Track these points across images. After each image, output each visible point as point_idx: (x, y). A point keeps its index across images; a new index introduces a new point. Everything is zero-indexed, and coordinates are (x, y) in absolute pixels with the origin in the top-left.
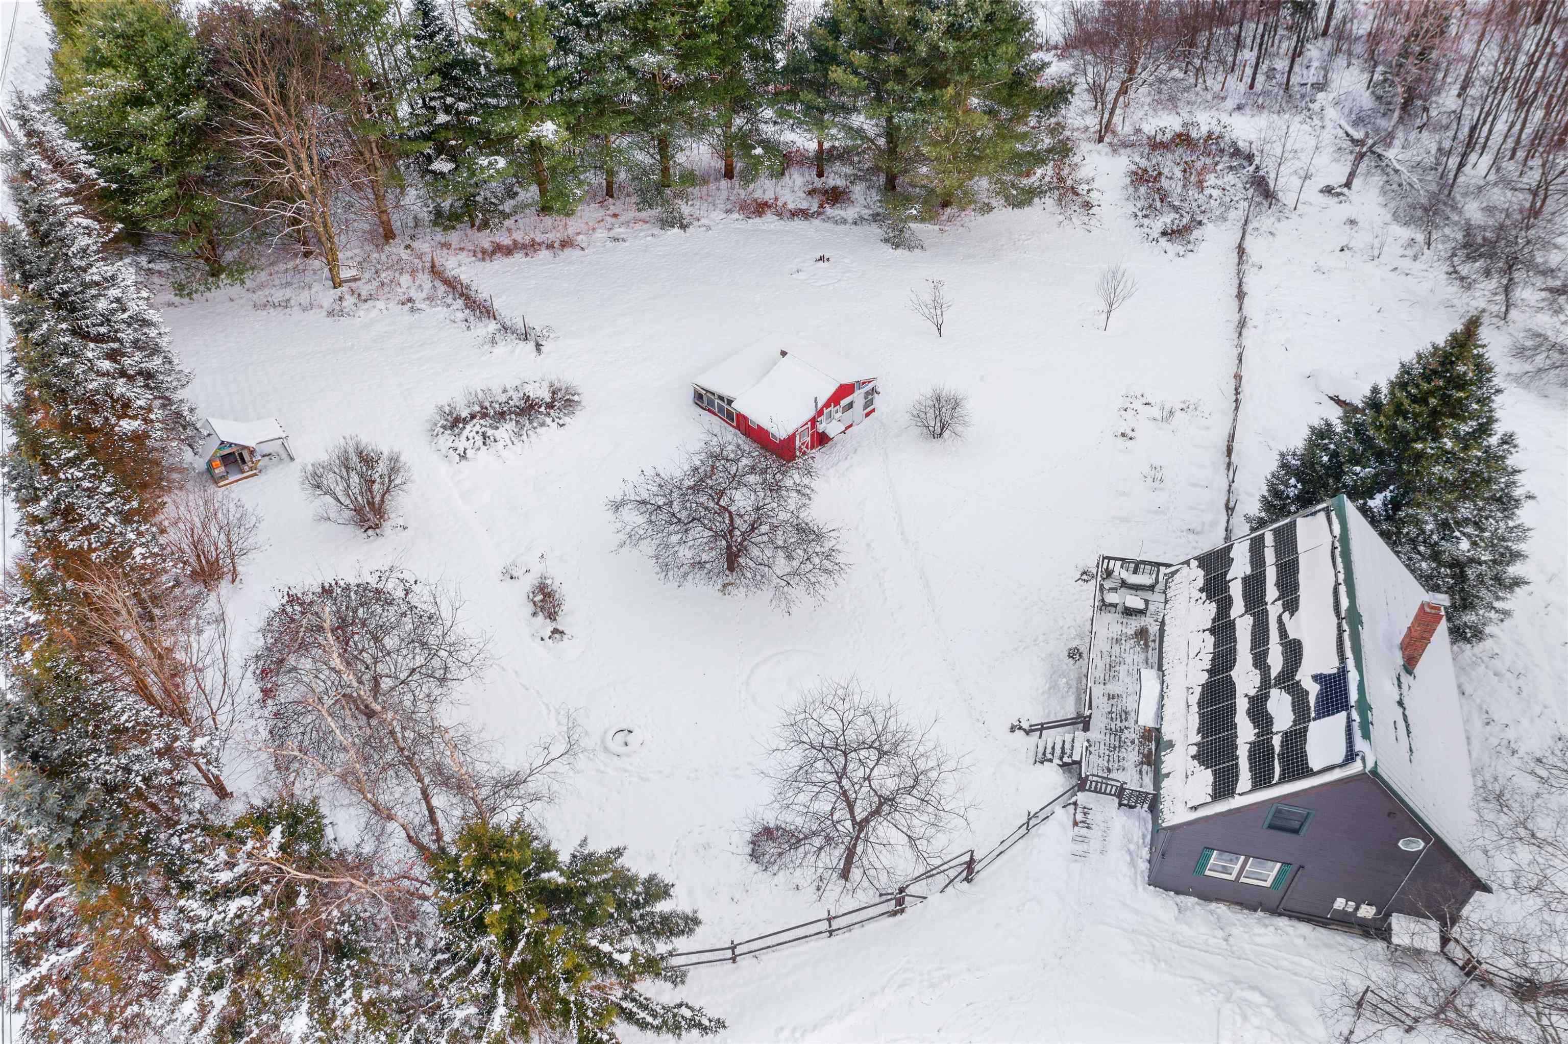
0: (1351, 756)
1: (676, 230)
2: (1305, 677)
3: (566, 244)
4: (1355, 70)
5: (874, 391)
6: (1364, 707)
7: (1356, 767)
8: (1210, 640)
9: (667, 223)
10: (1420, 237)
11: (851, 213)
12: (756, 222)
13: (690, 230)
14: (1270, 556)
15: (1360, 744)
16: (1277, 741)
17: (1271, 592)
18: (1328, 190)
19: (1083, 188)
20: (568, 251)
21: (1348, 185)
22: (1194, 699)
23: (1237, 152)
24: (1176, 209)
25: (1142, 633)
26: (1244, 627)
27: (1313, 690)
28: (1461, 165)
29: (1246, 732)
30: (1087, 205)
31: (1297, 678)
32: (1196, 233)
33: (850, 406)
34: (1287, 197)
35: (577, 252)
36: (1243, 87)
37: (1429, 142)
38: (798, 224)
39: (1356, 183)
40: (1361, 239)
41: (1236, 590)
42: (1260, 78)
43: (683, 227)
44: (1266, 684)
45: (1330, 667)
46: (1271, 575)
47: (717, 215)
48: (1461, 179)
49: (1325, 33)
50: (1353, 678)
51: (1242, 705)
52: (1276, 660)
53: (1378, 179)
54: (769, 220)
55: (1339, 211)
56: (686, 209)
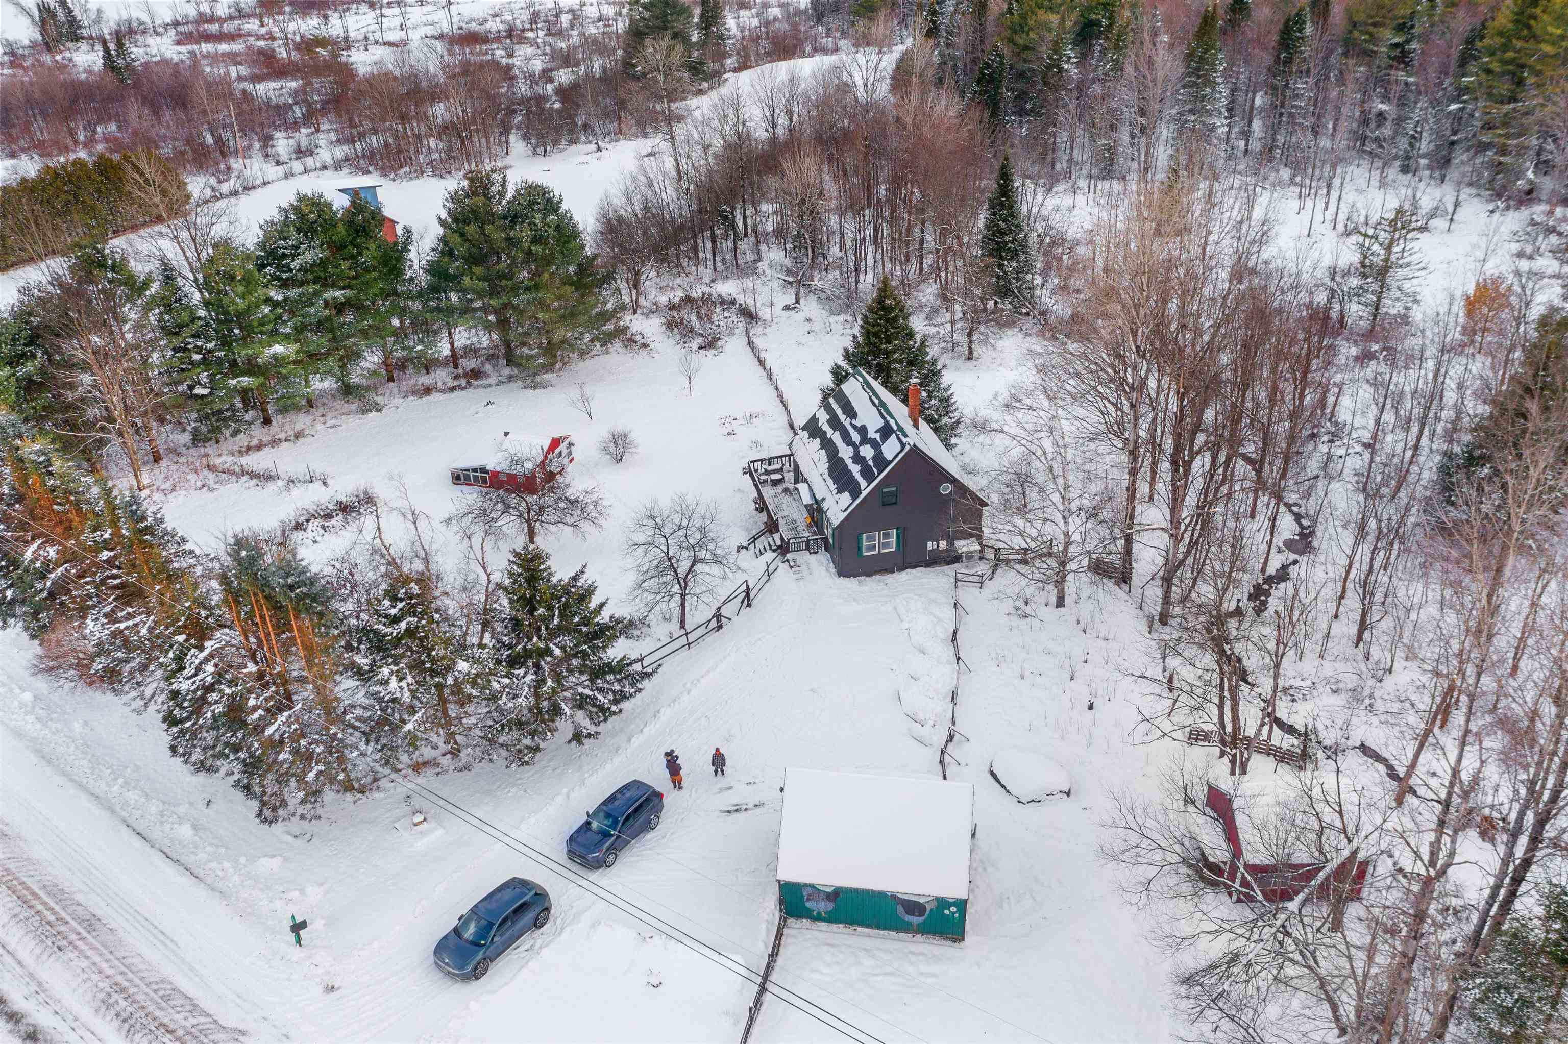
0: (903, 445)
1: (374, 413)
2: (872, 434)
3: (297, 436)
4: (774, 248)
5: (571, 445)
6: (900, 429)
7: (907, 448)
8: (823, 452)
9: (365, 411)
10: (850, 318)
11: (492, 380)
12: (427, 399)
13: (385, 410)
14: (835, 406)
15: (904, 440)
16: (871, 463)
17: (842, 417)
18: (787, 308)
19: (638, 338)
20: (301, 440)
21: (797, 302)
22: (826, 476)
23: (723, 302)
24: (701, 335)
25: (786, 490)
26: (836, 438)
27: (877, 436)
28: (857, 282)
29: (855, 469)
30: (645, 346)
31: (868, 437)
32: (719, 343)
33: (560, 454)
34: (764, 313)
35: (309, 440)
36: (710, 270)
37: (835, 274)
38: (457, 394)
39: (802, 301)
40: (817, 326)
41: (826, 428)
42: (719, 264)
43: (379, 410)
44: (856, 448)
45: (881, 423)
46: (839, 412)
47: (398, 401)
48: (860, 287)
49: (746, 235)
50: (892, 422)
51: (849, 462)
52: (856, 437)
53: (813, 298)
54: (435, 397)
55: (799, 317)
56: (379, 399)
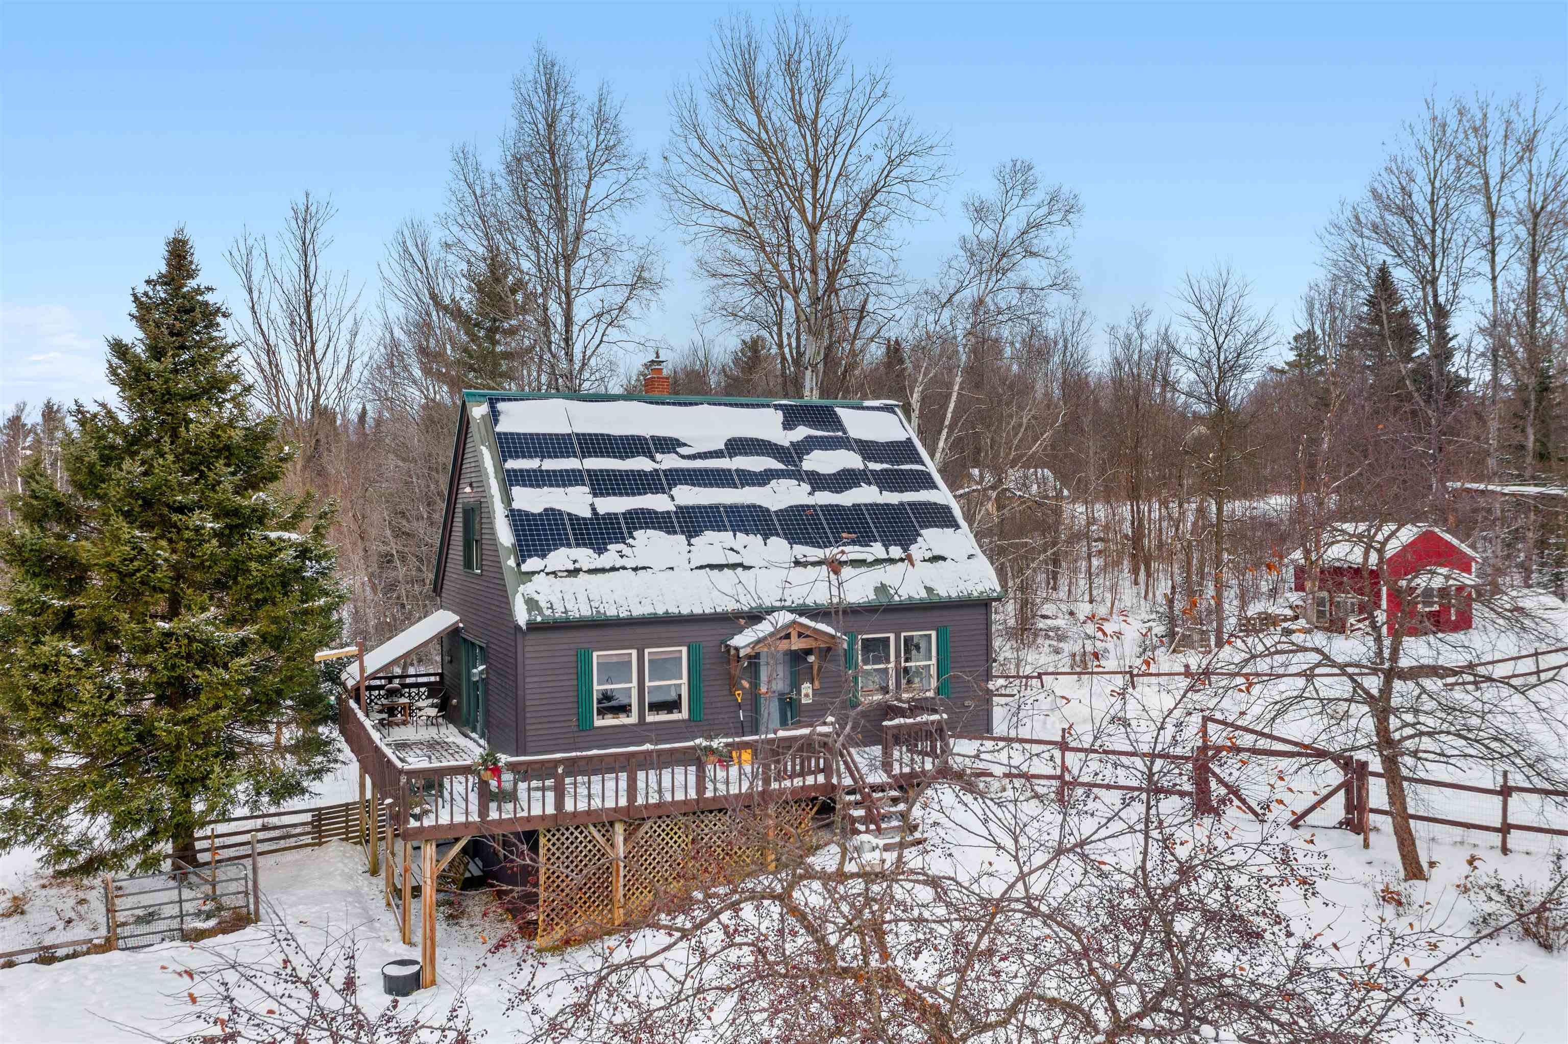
2: (785, 438)
8: (709, 536)
16: (875, 466)
17: (636, 464)
26: (694, 496)
27: (805, 431)
29: (865, 495)
31: (787, 444)
41: (615, 505)
44: (798, 475)
45: (771, 417)
46: (600, 464)
51: (825, 498)
52: (757, 463)
